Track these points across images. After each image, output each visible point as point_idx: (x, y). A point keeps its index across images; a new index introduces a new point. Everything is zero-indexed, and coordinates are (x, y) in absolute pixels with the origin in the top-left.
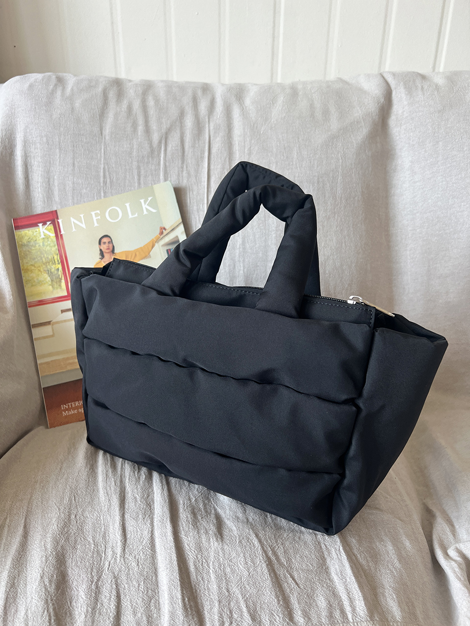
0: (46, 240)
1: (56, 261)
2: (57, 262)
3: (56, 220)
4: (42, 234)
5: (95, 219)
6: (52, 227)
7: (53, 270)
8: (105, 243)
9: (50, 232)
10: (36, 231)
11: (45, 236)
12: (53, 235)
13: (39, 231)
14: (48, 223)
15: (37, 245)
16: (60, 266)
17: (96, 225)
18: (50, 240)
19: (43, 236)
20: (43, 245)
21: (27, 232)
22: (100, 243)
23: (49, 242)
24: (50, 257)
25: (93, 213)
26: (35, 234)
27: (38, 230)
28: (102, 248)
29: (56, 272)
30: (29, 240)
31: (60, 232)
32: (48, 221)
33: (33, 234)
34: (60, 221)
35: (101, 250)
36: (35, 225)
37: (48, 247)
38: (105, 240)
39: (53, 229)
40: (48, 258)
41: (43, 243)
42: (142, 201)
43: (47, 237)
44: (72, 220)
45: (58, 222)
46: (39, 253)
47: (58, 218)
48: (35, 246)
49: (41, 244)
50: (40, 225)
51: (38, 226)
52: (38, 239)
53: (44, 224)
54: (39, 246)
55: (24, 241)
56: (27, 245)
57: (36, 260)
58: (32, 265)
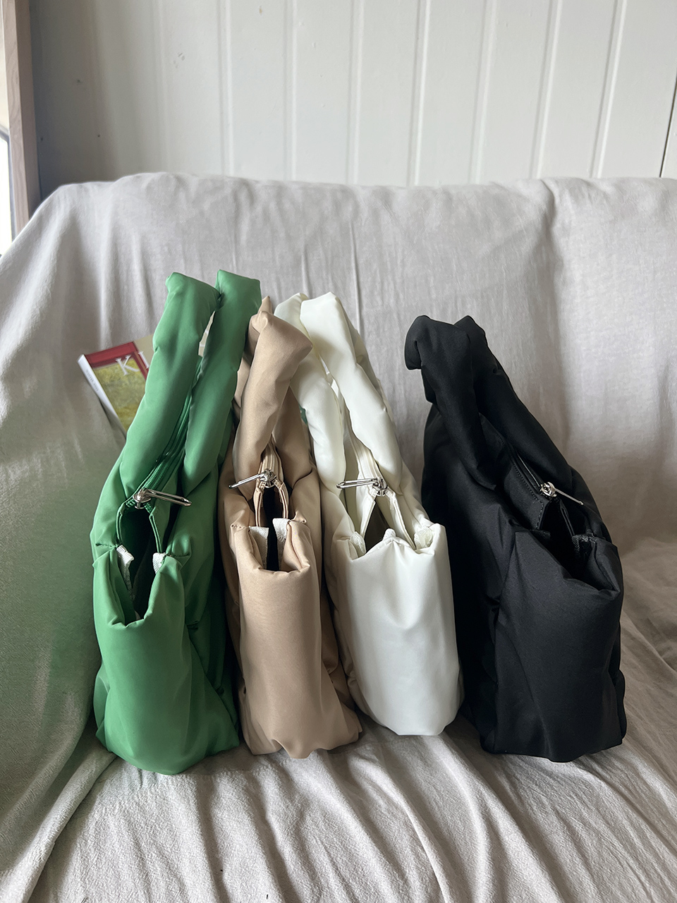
0: (132, 377)
3: (136, 353)
4: (124, 370)
6: (133, 361)
9: (133, 367)
11: (128, 372)
12: (137, 370)
13: (120, 367)
14: (128, 357)
15: (123, 384)
18: (136, 377)
19: (126, 373)
20: (130, 383)
21: (105, 369)
23: (135, 380)
26: (116, 371)
27: (118, 366)
31: (145, 365)
32: (127, 354)
34: (141, 354)
36: (113, 361)
39: (135, 364)
41: (129, 381)
43: (131, 374)
45: (139, 355)
46: (128, 393)
47: (137, 350)
48: (121, 386)
49: (127, 382)
50: (119, 360)
51: (117, 361)
52: (121, 376)
53: (123, 359)
54: (126, 384)
55: (107, 380)
56: (112, 385)
57: (128, 401)
58: (126, 408)
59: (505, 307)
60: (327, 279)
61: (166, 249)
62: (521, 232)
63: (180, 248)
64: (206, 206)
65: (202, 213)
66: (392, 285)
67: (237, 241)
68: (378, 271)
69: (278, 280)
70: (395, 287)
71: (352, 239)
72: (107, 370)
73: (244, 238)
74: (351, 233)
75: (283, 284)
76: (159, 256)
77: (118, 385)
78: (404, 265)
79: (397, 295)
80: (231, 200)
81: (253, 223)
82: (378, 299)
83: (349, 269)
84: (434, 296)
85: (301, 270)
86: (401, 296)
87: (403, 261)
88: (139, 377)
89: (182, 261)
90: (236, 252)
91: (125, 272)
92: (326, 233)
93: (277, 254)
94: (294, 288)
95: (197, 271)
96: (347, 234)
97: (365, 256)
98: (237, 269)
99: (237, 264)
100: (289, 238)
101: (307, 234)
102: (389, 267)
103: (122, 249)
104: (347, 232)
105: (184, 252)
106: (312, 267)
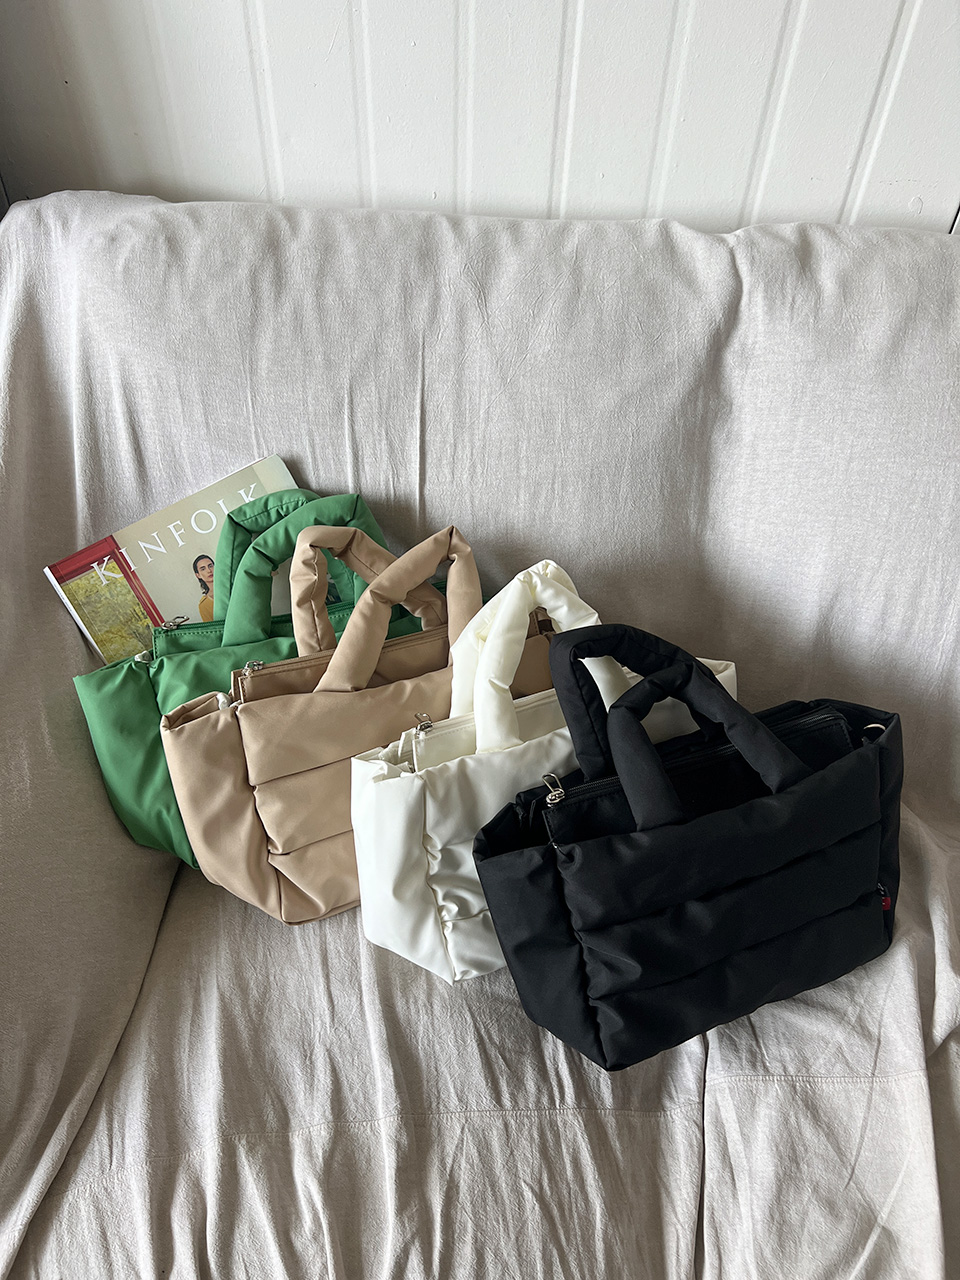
0: (113, 586)
1: (140, 614)
2: (142, 616)
3: (117, 551)
4: (102, 578)
5: (176, 535)
6: (113, 564)
7: (141, 630)
8: (203, 568)
9: (113, 573)
10: (92, 577)
11: (108, 580)
12: (119, 576)
13: (97, 574)
14: (106, 559)
15: (103, 598)
16: (149, 621)
17: (181, 543)
18: (118, 585)
19: (105, 582)
20: (112, 596)
21: (78, 581)
22: (196, 571)
23: (119, 589)
24: (128, 611)
25: (171, 527)
26: (92, 581)
27: (94, 575)
28: (201, 577)
29: (146, 632)
30: (88, 593)
31: (130, 568)
32: (107, 556)
33: (89, 583)
34: (124, 551)
35: (200, 580)
36: (88, 567)
37: (120, 597)
38: (201, 564)
39: (117, 567)
40: (126, 614)
41: (110, 592)
42: (242, 492)
43: (112, 582)
44: (142, 544)
45: (121, 554)
46: (110, 609)
47: (119, 548)
48: (100, 602)
49: (108, 595)
50: (95, 565)
51: (92, 567)
52: (99, 588)
54: (106, 598)
55: (81, 598)
56: (88, 603)
57: (111, 622)
58: (107, 632)
59: (624, 489)
60: (379, 434)
61: (155, 381)
62: (670, 365)
63: (173, 381)
64: (210, 306)
65: (203, 321)
66: (468, 451)
67: (253, 371)
68: (451, 425)
69: (310, 433)
70: (472, 454)
71: (420, 366)
72: (79, 583)
73: (264, 364)
74: (420, 353)
75: (317, 440)
76: (146, 392)
77: (95, 601)
78: (488, 420)
79: (473, 466)
80: (246, 290)
82: (447, 471)
83: (412, 418)
84: (524, 473)
85: (343, 418)
86: (479, 469)
88: (122, 585)
89: (178, 400)
90: (252, 388)
91: (103, 413)
92: (383, 353)
93: (310, 393)
94: (333, 446)
95: (198, 416)
96: (414, 356)
97: (436, 397)
98: (254, 414)
99: (253, 407)
100: (329, 364)
101: (355, 356)
102: (468, 420)
103: (97, 375)
104: (415, 352)
105: (179, 386)
106: (359, 415)
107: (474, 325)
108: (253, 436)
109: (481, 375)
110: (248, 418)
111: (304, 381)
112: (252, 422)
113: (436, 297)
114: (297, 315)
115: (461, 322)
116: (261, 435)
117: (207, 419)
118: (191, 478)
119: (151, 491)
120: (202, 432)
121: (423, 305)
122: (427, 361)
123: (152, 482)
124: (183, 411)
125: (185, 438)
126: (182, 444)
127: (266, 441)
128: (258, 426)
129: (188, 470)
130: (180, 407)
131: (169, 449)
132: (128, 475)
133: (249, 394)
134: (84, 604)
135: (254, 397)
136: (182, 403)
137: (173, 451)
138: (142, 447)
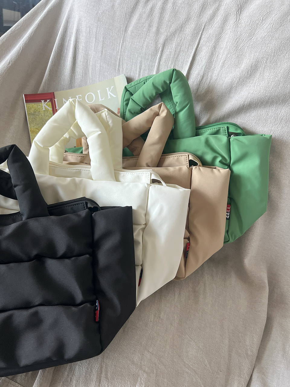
0: (46, 112)
3: (53, 99)
4: (44, 107)
6: (50, 104)
9: (49, 107)
10: (40, 105)
11: (45, 109)
12: (50, 109)
13: (42, 105)
14: (48, 101)
15: (40, 115)
18: (49, 112)
19: (44, 109)
21: (34, 105)
23: (48, 114)
25: (77, 96)
26: (39, 107)
27: (41, 105)
30: (35, 111)
31: (56, 107)
32: (48, 99)
33: (38, 107)
34: (56, 100)
36: (39, 101)
37: (47, 117)
39: (51, 105)
41: (44, 114)
43: (47, 110)
44: (64, 100)
45: (55, 101)
46: (41, 120)
47: (54, 98)
48: (39, 116)
49: (43, 115)
50: (43, 101)
51: (41, 102)
52: (41, 111)
53: (45, 101)
54: (42, 115)
55: (32, 111)
56: (34, 114)
57: (39, 125)
58: (36, 128)
61: (88, 29)
63: (94, 31)
65: (113, 7)
67: (126, 31)
68: (204, 66)
69: (141, 62)
73: (130, 29)
74: (201, 33)
76: (84, 34)
77: (37, 115)
78: (223, 67)
81: (141, 16)
83: (187, 61)
85: (157, 58)
87: (224, 63)
89: (94, 39)
90: (124, 38)
91: (67, 41)
92: (184, 31)
93: (146, 43)
94: (149, 70)
95: (100, 48)
96: (198, 33)
97: (202, 53)
98: (121, 50)
99: (121, 47)
100: (158, 32)
101: (170, 30)
102: (213, 66)
103: (70, 25)
104: (199, 32)
105: (96, 33)
106: (164, 57)
107: (231, 22)
108: (118, 61)
109: (226, 45)
110: (118, 52)
111: (145, 38)
112: (119, 54)
113: (217, 9)
114: (152, 10)
115: (225, 20)
116: (121, 61)
117: (102, 50)
118: (90, 75)
119: (75, 77)
120: (99, 55)
121: (209, 12)
122: (203, 36)
123: (76, 73)
124: (95, 45)
125: (92, 57)
126: (91, 60)
127: (122, 63)
128: (121, 56)
129: (90, 71)
130: (94, 42)
131: (86, 60)
132: (68, 68)
133: (121, 41)
134: (32, 114)
135: (123, 42)
136: (95, 41)
137: (87, 62)
138: (77, 58)
